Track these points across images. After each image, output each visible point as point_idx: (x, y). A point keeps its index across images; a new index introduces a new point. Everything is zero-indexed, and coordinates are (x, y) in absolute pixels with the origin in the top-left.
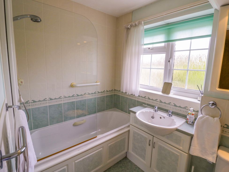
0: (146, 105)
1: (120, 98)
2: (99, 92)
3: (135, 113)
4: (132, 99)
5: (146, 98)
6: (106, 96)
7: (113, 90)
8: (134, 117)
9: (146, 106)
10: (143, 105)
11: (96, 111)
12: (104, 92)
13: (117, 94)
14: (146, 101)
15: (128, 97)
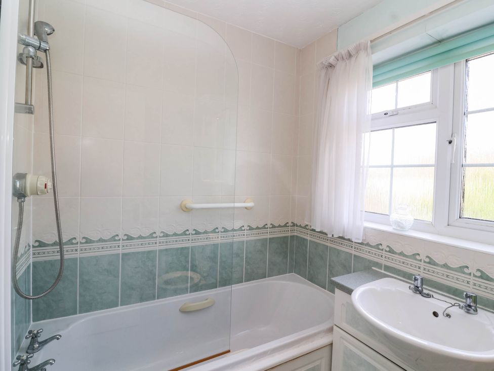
0: (381, 269)
1: (306, 248)
2: (251, 229)
3: (349, 291)
4: (339, 252)
5: (382, 250)
6: (270, 239)
7: (288, 225)
8: (347, 303)
9: (383, 271)
10: (374, 268)
11: (242, 278)
12: (265, 228)
13: (299, 235)
14: (383, 259)
15: (329, 245)
